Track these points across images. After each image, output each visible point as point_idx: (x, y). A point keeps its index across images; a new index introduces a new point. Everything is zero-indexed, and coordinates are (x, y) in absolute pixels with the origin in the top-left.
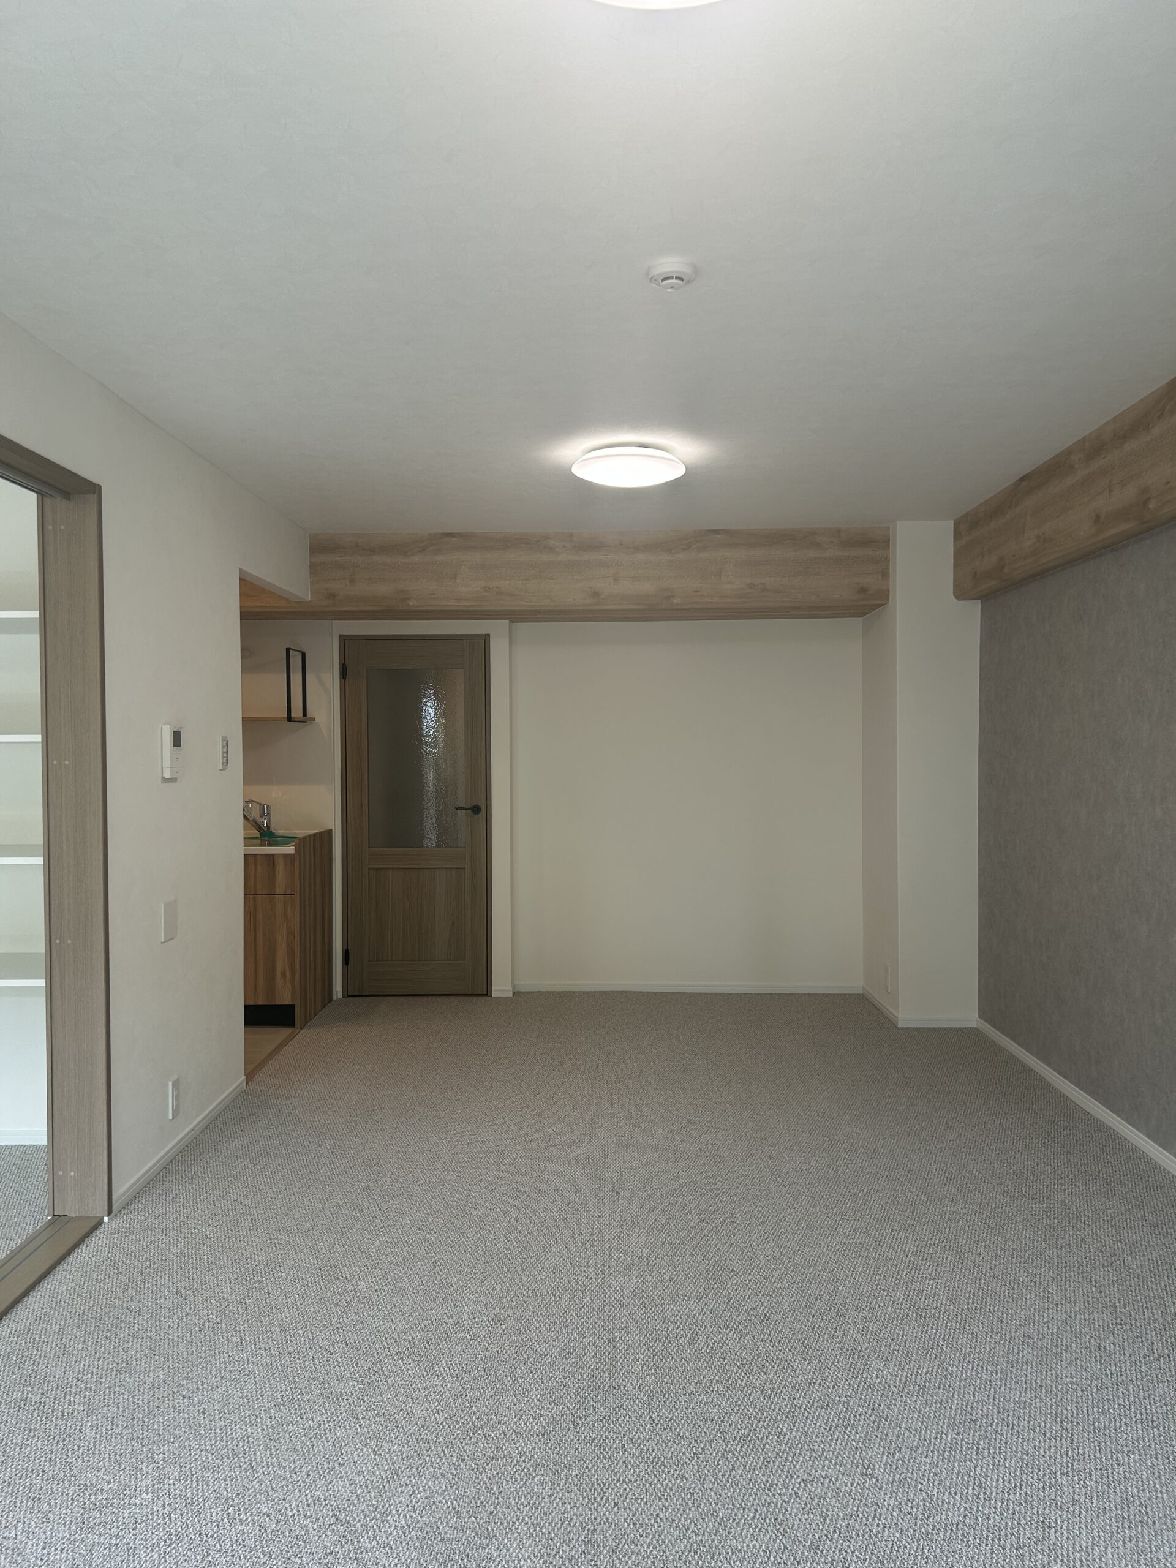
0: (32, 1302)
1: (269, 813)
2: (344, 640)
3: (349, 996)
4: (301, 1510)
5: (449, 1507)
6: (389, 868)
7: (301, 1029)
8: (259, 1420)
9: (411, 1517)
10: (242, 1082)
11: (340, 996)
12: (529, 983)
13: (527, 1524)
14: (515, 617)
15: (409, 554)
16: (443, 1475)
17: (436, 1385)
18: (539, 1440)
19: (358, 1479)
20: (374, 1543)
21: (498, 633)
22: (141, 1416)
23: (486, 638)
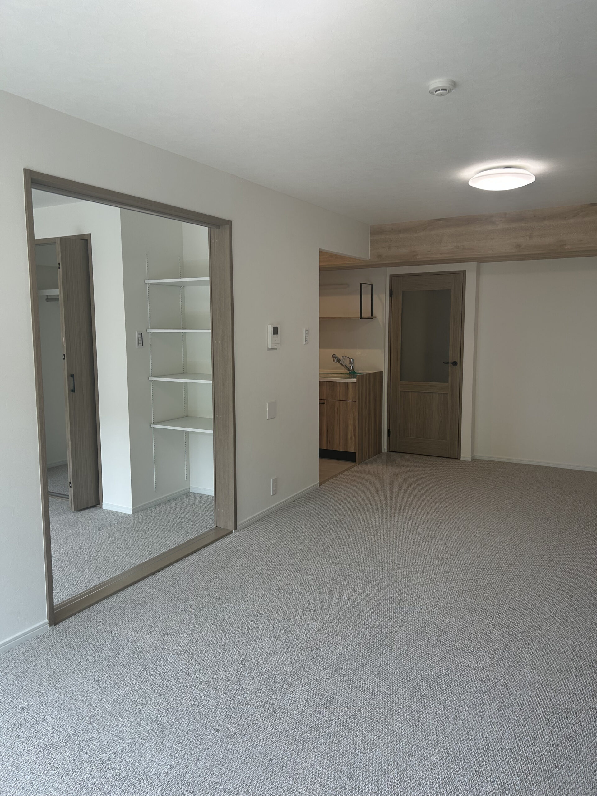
0: (192, 558)
1: (353, 363)
2: (392, 277)
3: (390, 451)
4: (232, 655)
5: (285, 671)
6: (410, 391)
7: (358, 464)
8: (239, 619)
9: (269, 670)
10: (317, 484)
11: (386, 451)
12: (481, 454)
13: (310, 686)
14: (481, 260)
15: (418, 231)
16: (291, 658)
17: (313, 624)
18: (339, 657)
19: (259, 651)
20: (249, 675)
21: (470, 269)
22: (201, 607)
23: (464, 273)
